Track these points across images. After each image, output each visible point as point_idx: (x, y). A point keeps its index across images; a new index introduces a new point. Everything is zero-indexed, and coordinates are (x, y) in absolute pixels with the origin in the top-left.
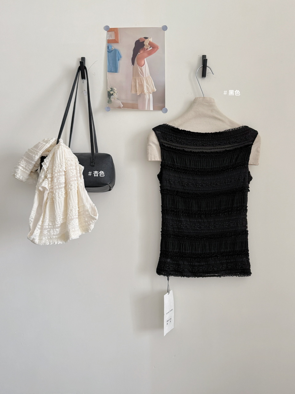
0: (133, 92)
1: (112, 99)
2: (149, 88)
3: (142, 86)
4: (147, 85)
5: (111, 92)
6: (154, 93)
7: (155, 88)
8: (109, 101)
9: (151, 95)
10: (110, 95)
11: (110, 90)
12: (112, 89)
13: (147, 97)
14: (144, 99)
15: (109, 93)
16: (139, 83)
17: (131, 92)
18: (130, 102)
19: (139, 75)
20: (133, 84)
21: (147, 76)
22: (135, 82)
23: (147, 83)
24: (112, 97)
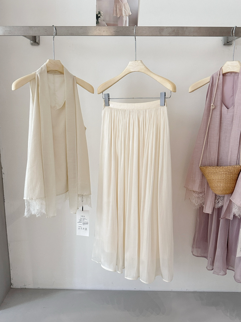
0: (115, 15)
1: (99, 21)
2: (126, 12)
3: (121, 10)
4: (125, 10)
5: (99, 15)
6: (129, 16)
7: (130, 12)
8: (97, 23)
9: (127, 17)
10: (98, 17)
11: (98, 13)
12: (100, 12)
13: (124, 19)
14: (122, 21)
15: (97, 15)
16: (119, 8)
17: (113, 15)
18: (112, 23)
19: (119, 2)
20: (115, 8)
21: (125, 2)
22: (116, 8)
23: (125, 8)
24: (99, 19)
